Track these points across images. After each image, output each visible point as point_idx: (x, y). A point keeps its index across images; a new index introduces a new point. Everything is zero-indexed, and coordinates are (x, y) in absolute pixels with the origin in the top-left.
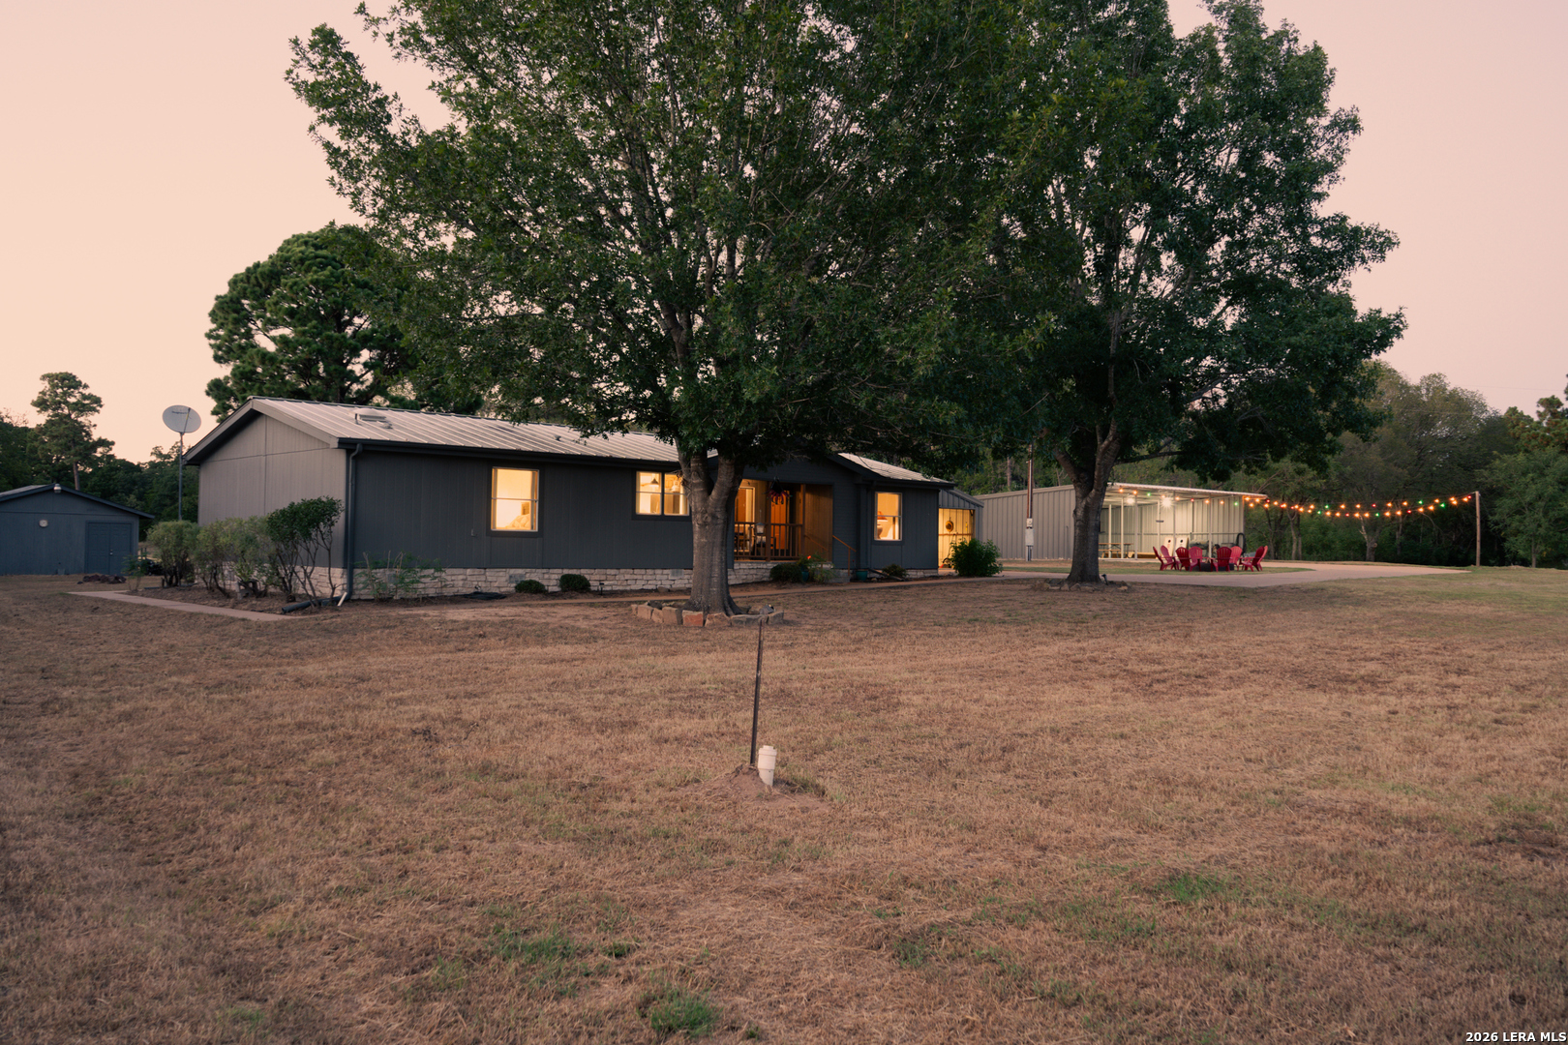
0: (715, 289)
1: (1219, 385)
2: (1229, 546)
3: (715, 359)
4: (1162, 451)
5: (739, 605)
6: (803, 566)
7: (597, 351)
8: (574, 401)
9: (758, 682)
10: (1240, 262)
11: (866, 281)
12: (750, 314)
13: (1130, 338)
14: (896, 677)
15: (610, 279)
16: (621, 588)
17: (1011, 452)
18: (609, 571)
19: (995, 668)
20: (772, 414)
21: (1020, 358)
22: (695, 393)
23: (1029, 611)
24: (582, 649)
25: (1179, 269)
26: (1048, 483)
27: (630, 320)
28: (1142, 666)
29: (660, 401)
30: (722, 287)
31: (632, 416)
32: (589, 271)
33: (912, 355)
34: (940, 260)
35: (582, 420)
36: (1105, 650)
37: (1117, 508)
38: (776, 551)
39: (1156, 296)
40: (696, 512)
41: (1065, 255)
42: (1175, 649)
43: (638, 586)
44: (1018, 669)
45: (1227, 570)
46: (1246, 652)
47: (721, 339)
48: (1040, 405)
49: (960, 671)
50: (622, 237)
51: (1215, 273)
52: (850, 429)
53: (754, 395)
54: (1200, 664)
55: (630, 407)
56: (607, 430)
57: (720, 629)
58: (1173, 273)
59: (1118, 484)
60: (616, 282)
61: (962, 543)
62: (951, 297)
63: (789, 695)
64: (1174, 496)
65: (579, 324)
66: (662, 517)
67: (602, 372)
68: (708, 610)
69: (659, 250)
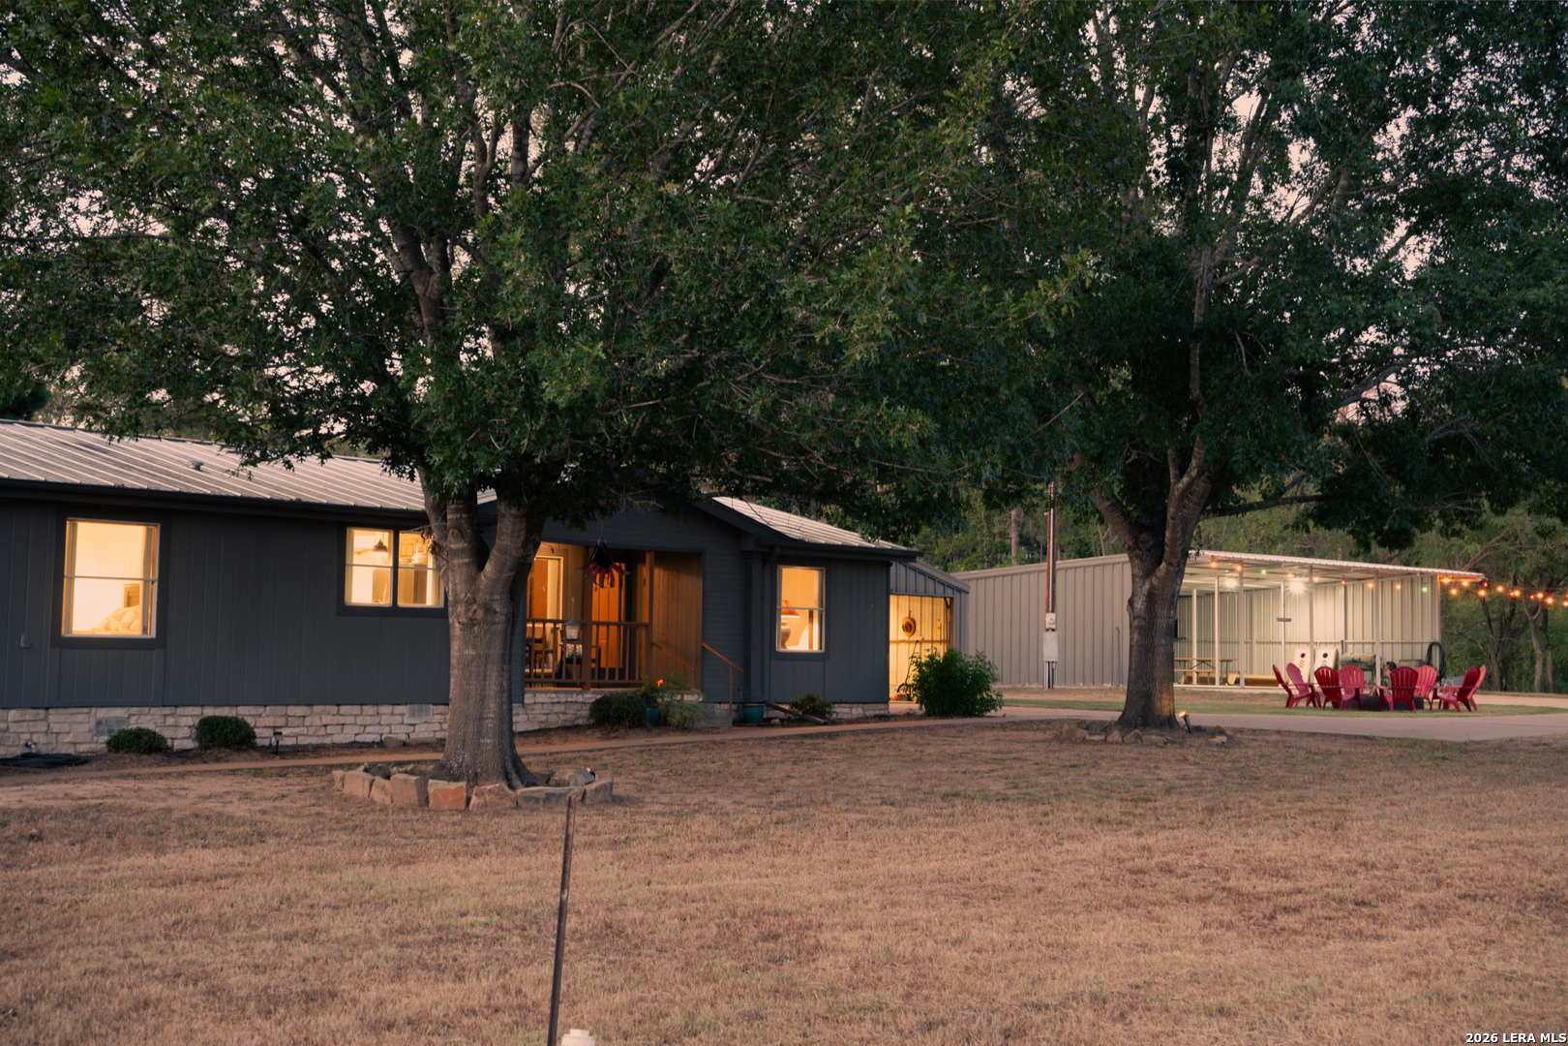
0: (491, 200)
1: (1392, 377)
2: (1413, 666)
3: (492, 327)
4: (1289, 494)
5: (534, 769)
6: (649, 698)
7: (273, 307)
8: (230, 398)
9: (562, 911)
10: (1436, 155)
11: (762, 193)
12: (556, 248)
13: (1231, 296)
14: (813, 898)
15: (295, 177)
16: (314, 741)
17: (1015, 497)
18: (292, 710)
19: (989, 882)
20: (595, 427)
21: (1031, 330)
22: (456, 389)
23: (1050, 779)
24: (235, 856)
25: (1322, 169)
26: (1083, 552)
27: (335, 252)
28: (1255, 881)
29: (391, 401)
30: (505, 199)
31: (339, 428)
32: (257, 161)
33: (843, 324)
34: (893, 157)
35: (243, 433)
36: (1187, 851)
37: (1206, 596)
38: (601, 671)
39: (1278, 219)
40: (456, 602)
41: (1114, 148)
42: (1316, 851)
43: (346, 737)
44: (1030, 885)
45: (1410, 708)
46: (1449, 860)
47: (503, 293)
48: (1068, 414)
49: (925, 887)
50: (317, 99)
51: (1387, 176)
52: (733, 456)
53: (561, 393)
54: (1363, 882)
55: (335, 411)
56: (291, 452)
57: (497, 814)
58: (1310, 177)
59: (1209, 553)
60: (308, 183)
61: (931, 657)
62: (912, 222)
63: (620, 933)
64: (1311, 574)
65: (238, 258)
66: (394, 611)
67: (281, 347)
68: (475, 779)
69: (387, 126)
